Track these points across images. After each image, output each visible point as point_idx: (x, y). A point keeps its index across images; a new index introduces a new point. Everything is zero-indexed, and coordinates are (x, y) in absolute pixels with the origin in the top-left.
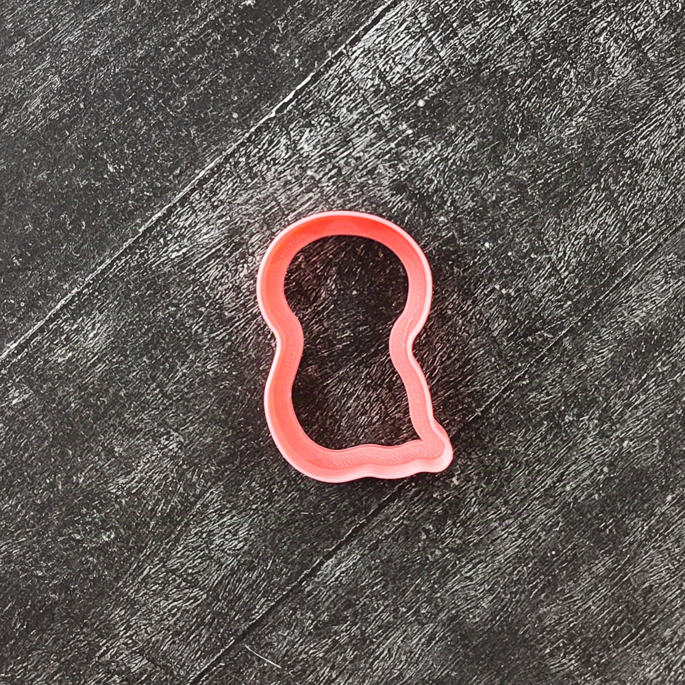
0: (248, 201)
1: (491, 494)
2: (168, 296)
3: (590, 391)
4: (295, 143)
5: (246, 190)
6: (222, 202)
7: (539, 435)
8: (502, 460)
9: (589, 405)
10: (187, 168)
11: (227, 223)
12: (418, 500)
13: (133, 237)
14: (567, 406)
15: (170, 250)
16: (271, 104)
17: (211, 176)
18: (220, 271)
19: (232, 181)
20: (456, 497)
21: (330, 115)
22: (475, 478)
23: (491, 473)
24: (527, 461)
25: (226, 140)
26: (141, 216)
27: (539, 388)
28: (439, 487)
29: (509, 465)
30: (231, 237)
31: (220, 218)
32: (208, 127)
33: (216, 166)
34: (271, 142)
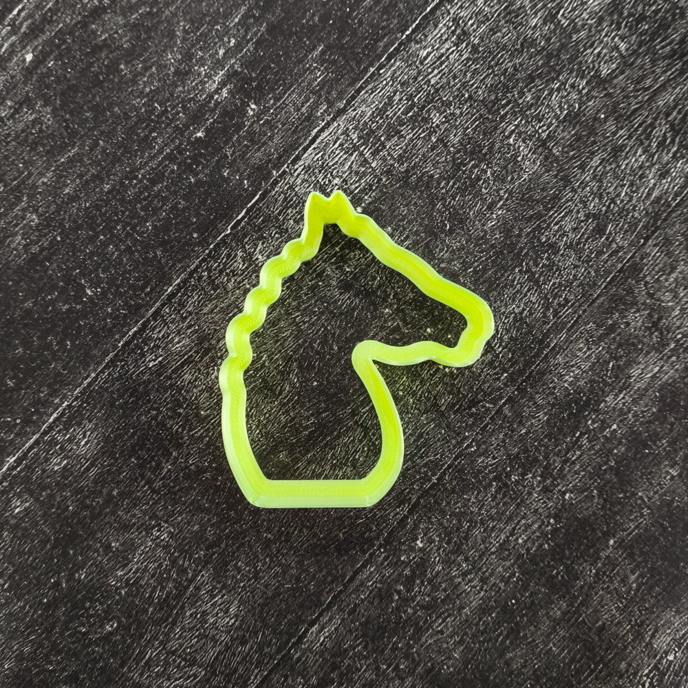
0: (213, 310)
1: (452, 552)
2: (149, 401)
3: (531, 452)
4: (251, 255)
5: (210, 300)
6: (190, 313)
7: (489, 495)
8: (460, 521)
9: (531, 464)
10: (156, 285)
11: (196, 331)
12: (388, 564)
13: (113, 351)
14: (512, 467)
15: (147, 360)
16: (226, 223)
17: (178, 290)
18: (193, 375)
19: (197, 294)
20: (421, 558)
21: (279, 227)
22: (437, 539)
23: (451, 533)
24: (481, 520)
25: (189, 257)
26: (119, 332)
27: (485, 453)
28: (405, 551)
29: (466, 525)
30: (201, 343)
31: (189, 327)
32: (172, 247)
33: (182, 282)
34: (228, 256)
